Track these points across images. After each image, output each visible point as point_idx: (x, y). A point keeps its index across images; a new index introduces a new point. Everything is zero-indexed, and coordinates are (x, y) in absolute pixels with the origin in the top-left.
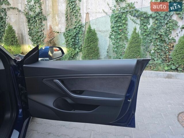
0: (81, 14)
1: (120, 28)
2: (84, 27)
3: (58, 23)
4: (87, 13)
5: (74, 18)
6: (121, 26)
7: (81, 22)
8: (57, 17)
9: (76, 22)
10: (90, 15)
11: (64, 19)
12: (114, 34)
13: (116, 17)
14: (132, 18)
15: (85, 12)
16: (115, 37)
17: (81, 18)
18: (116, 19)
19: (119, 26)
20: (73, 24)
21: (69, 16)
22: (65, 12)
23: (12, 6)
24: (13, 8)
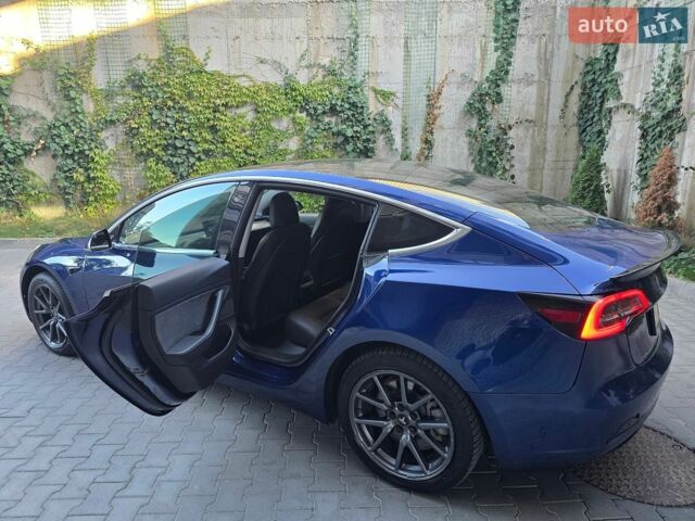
23: (623, 101)
24: (625, 106)
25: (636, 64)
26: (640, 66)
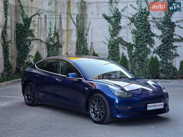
0: (88, 43)
1: (115, 52)
2: (90, 51)
3: (70, 49)
4: (91, 43)
5: (82, 46)
6: (115, 51)
7: (87, 48)
8: (69, 45)
9: (83, 48)
10: (93, 44)
11: (74, 46)
12: (111, 56)
13: (111, 45)
14: (122, 46)
15: (90, 42)
16: (111, 58)
17: (88, 45)
18: (111, 47)
19: (114, 51)
20: (82, 50)
21: (78, 45)
22: (76, 42)
23: (36, 38)
24: (37, 39)
25: (40, 28)
26: (41, 29)
